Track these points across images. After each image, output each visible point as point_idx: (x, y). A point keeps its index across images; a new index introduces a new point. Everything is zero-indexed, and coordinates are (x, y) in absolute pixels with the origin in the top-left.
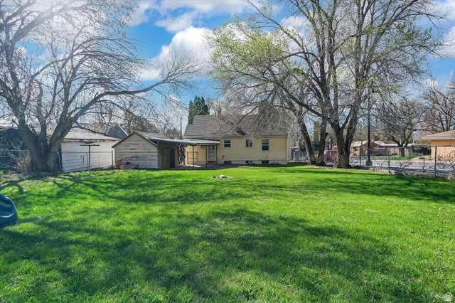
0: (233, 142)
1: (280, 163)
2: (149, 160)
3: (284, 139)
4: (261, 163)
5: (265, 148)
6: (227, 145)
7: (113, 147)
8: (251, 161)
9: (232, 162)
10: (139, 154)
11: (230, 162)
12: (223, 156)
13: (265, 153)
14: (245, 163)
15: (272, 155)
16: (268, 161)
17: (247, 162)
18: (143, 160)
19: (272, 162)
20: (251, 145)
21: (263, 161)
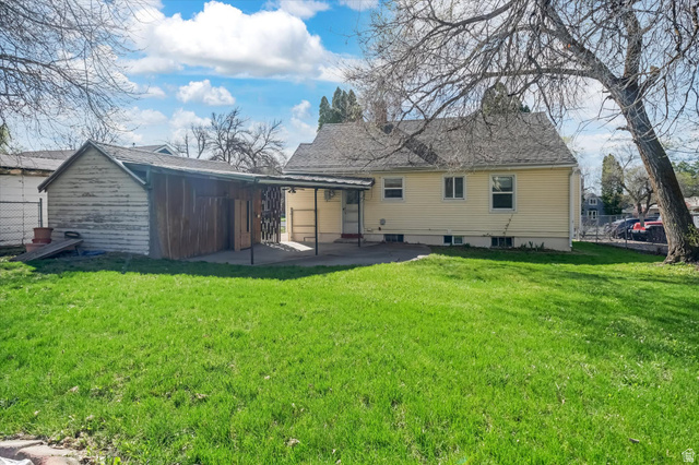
0: (410, 184)
1: (549, 245)
2: (127, 228)
3: (562, 176)
4: (488, 244)
5: (503, 200)
6: (394, 193)
7: (40, 188)
8: (459, 239)
9: (406, 239)
10: (104, 211)
11: (401, 237)
12: (383, 222)
13: (503, 215)
14: (441, 242)
15: (524, 223)
16: (509, 240)
17: (448, 239)
18: (112, 227)
19: (526, 242)
20: (460, 193)
21: (494, 240)
